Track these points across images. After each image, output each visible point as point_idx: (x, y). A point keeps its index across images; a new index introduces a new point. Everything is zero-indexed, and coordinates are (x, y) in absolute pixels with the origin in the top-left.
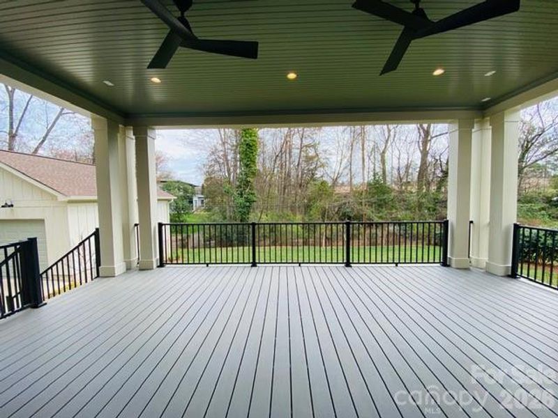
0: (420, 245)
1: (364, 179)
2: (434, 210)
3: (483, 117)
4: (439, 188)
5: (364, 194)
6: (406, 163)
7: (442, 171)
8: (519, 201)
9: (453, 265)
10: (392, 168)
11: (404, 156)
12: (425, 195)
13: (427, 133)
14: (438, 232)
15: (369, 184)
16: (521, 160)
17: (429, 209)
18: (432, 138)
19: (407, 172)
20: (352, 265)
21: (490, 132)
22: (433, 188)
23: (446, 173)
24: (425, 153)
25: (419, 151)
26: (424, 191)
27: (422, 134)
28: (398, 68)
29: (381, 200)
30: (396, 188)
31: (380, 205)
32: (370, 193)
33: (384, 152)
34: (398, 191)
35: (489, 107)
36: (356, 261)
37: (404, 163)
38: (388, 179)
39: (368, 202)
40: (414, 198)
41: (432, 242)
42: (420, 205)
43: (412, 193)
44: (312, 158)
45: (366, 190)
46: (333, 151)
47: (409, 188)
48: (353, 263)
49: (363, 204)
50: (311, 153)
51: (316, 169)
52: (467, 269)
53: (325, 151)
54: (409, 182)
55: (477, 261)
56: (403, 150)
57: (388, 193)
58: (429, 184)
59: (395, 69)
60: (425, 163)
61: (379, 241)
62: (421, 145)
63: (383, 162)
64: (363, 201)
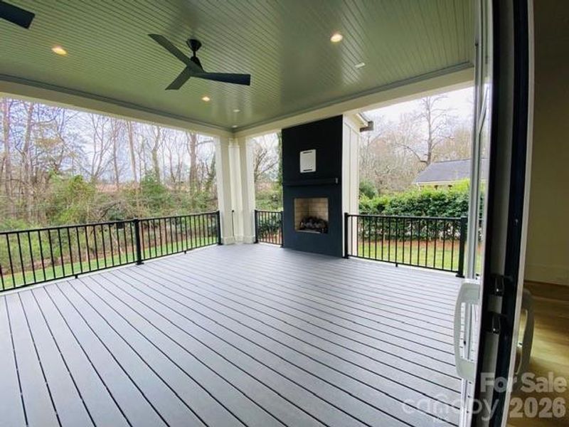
0: (198, 239)
1: (136, 177)
2: (206, 207)
3: (234, 138)
4: (207, 189)
5: (137, 193)
6: (177, 164)
7: (208, 174)
8: (256, 198)
9: (225, 243)
10: (165, 167)
11: (175, 156)
12: (198, 194)
13: (194, 138)
14: (210, 226)
15: (142, 183)
16: (256, 170)
17: (201, 207)
18: (198, 144)
19: (179, 172)
20: (144, 262)
21: (238, 150)
22: (203, 188)
23: (212, 176)
24: (193, 156)
25: (188, 154)
26: (196, 191)
27: (190, 138)
28: (180, 89)
29: (156, 200)
30: (171, 188)
31: (156, 205)
32: (144, 192)
33: (155, 150)
34: (172, 191)
35: (237, 131)
36: (147, 257)
37: (175, 163)
38: (162, 178)
39: (143, 202)
40: (188, 197)
41: (207, 235)
42: (194, 204)
43: (186, 192)
44: (51, 143)
45: (139, 189)
46: (88, 139)
47: (183, 188)
48: (145, 260)
49: (138, 204)
50: (51, 135)
51: (61, 157)
52: (233, 244)
53: (75, 136)
54: (182, 182)
55: (239, 237)
56: (174, 151)
57: (163, 192)
58: (199, 184)
59: (178, 89)
60: (195, 166)
61: (158, 242)
62: (189, 148)
63: (155, 159)
64: (138, 201)
